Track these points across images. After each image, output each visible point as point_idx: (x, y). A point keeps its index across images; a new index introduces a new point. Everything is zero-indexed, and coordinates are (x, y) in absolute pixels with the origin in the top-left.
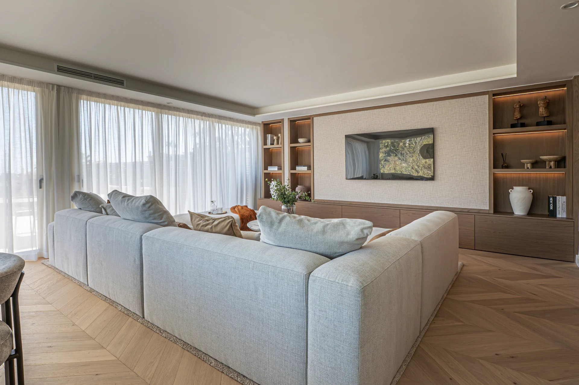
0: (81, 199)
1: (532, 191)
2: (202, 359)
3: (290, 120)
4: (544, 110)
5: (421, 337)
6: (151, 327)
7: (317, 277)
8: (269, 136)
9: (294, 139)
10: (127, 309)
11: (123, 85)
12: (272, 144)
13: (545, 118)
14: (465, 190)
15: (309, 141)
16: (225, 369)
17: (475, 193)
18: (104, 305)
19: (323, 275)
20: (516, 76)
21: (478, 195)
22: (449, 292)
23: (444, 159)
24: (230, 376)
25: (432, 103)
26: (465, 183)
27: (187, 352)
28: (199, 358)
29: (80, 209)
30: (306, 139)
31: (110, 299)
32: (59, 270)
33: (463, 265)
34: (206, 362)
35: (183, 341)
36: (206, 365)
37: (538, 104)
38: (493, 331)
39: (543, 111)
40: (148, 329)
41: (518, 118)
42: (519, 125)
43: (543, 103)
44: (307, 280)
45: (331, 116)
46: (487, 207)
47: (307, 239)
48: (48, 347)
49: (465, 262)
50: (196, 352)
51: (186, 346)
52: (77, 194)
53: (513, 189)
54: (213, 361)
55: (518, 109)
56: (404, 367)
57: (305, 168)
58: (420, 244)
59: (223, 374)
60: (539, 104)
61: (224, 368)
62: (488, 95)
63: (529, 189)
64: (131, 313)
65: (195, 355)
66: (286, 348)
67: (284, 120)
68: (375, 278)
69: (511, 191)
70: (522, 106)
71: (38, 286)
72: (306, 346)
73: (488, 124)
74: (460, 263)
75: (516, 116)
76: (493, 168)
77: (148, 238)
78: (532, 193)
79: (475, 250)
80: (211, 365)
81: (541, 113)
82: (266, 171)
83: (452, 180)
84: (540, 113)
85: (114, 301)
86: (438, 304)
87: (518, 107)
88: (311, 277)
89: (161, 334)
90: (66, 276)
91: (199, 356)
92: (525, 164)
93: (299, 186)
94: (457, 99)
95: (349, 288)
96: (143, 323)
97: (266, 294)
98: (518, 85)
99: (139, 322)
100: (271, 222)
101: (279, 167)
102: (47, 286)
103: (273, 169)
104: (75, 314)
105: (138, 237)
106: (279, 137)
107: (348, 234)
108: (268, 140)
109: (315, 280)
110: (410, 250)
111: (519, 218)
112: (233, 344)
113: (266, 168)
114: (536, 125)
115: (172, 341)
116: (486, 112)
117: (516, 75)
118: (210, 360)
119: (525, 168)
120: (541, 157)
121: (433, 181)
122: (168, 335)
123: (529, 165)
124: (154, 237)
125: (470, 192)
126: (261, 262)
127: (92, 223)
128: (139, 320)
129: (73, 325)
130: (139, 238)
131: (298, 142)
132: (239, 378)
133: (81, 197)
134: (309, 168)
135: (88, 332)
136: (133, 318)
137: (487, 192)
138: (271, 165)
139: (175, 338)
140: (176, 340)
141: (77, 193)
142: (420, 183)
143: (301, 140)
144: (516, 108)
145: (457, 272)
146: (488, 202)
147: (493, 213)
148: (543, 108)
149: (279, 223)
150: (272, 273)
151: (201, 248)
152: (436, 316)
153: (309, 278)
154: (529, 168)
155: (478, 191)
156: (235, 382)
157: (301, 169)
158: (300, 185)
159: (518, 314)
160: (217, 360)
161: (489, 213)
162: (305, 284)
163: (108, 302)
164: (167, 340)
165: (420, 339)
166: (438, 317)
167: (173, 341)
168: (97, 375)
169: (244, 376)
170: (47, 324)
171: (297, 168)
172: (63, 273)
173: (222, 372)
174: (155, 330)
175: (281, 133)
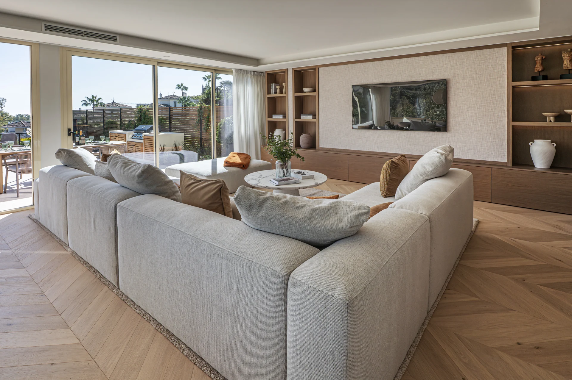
0: (66, 156)
1: (555, 145)
2: (175, 345)
3: (295, 70)
4: (569, 63)
5: (430, 317)
6: (125, 300)
7: (297, 280)
8: (273, 85)
9: (299, 88)
10: (103, 277)
11: (117, 41)
12: (276, 93)
13: (570, 71)
14: (480, 142)
15: (314, 91)
16: (198, 361)
17: (492, 146)
18: (80, 269)
19: (304, 279)
20: (538, 30)
21: (495, 147)
22: (463, 256)
23: (458, 111)
24: (203, 369)
25: (445, 55)
26: (481, 135)
27: (160, 334)
28: (172, 343)
29: (66, 166)
30: (312, 89)
31: (88, 263)
32: (43, 226)
33: (479, 222)
34: (178, 349)
35: (157, 321)
36: (178, 351)
37: (562, 57)
38: (514, 310)
39: (567, 64)
40: (123, 301)
41: (540, 71)
42: (541, 77)
43: (567, 55)
44: (286, 282)
45: (338, 66)
46: (505, 160)
47: (291, 225)
48: (8, 325)
49: (480, 218)
50: (169, 335)
51: (160, 327)
52: (62, 152)
53: (533, 142)
54: (186, 349)
55: (540, 61)
56: (408, 361)
57: (311, 117)
58: (429, 220)
59: (195, 365)
60: (564, 57)
61: (197, 359)
62: (506, 47)
63: (552, 142)
64: (107, 282)
65: (168, 339)
66: (262, 354)
67: (288, 70)
68: (369, 283)
69: (532, 144)
70: (544, 59)
71: (17, 245)
72: (284, 356)
73: (506, 76)
74: (475, 220)
75: (538, 69)
76: (512, 121)
77: (122, 207)
78: (555, 147)
79: (491, 203)
80: (183, 353)
81: (566, 66)
82: (270, 119)
83: (466, 132)
84: (564, 65)
85: (92, 266)
86: (450, 274)
87: (540, 60)
88: (290, 279)
89: (134, 309)
90: (49, 233)
91: (172, 341)
92: (548, 117)
93: (303, 135)
94: (473, 51)
95: (335, 300)
96: (117, 295)
97: (240, 290)
98: (541, 38)
99: (114, 292)
100: (250, 206)
101: (284, 116)
102: (27, 245)
103: (277, 117)
104: (48, 281)
105: (113, 205)
106: (283, 86)
107: (340, 221)
108: (272, 89)
109: (295, 284)
110: (416, 231)
111: (541, 172)
112: (206, 336)
113: (270, 116)
114: (560, 78)
115: (145, 319)
116: (504, 64)
117: (538, 28)
118: (183, 347)
119: (548, 121)
120: (565, 111)
121: (446, 133)
122: (141, 312)
123: (552, 119)
124: (128, 208)
125: (486, 144)
126: (236, 254)
127: (72, 185)
128: (114, 291)
129: (42, 296)
130: (113, 207)
131: (303, 92)
132: (212, 374)
133: (66, 155)
134: (314, 117)
135: (55, 305)
136: (108, 287)
137: (505, 145)
138: (275, 113)
139: (148, 316)
140: (150, 319)
141: (62, 150)
142: (432, 134)
143: (306, 90)
144: (537, 61)
145: (472, 231)
146: (506, 154)
147: (511, 165)
148: (568, 61)
149: (259, 206)
150: (247, 268)
151: (173, 227)
152: (448, 288)
153: (288, 280)
154: (552, 121)
155: (495, 143)
156: (208, 378)
157: (306, 118)
158: (305, 133)
159: (541, 287)
160: (190, 349)
161: (507, 166)
162: (283, 287)
163: (86, 266)
164: (140, 317)
165: (427, 321)
166: (449, 290)
167: (147, 319)
168: (52, 364)
169: (218, 372)
170: (14, 294)
171: (302, 117)
172: (46, 230)
173: (195, 364)
174: (129, 304)
175: (285, 82)
